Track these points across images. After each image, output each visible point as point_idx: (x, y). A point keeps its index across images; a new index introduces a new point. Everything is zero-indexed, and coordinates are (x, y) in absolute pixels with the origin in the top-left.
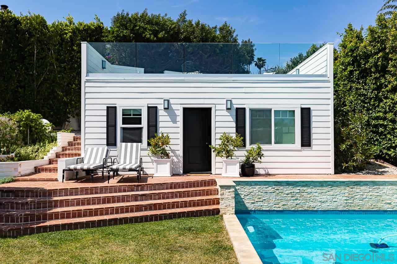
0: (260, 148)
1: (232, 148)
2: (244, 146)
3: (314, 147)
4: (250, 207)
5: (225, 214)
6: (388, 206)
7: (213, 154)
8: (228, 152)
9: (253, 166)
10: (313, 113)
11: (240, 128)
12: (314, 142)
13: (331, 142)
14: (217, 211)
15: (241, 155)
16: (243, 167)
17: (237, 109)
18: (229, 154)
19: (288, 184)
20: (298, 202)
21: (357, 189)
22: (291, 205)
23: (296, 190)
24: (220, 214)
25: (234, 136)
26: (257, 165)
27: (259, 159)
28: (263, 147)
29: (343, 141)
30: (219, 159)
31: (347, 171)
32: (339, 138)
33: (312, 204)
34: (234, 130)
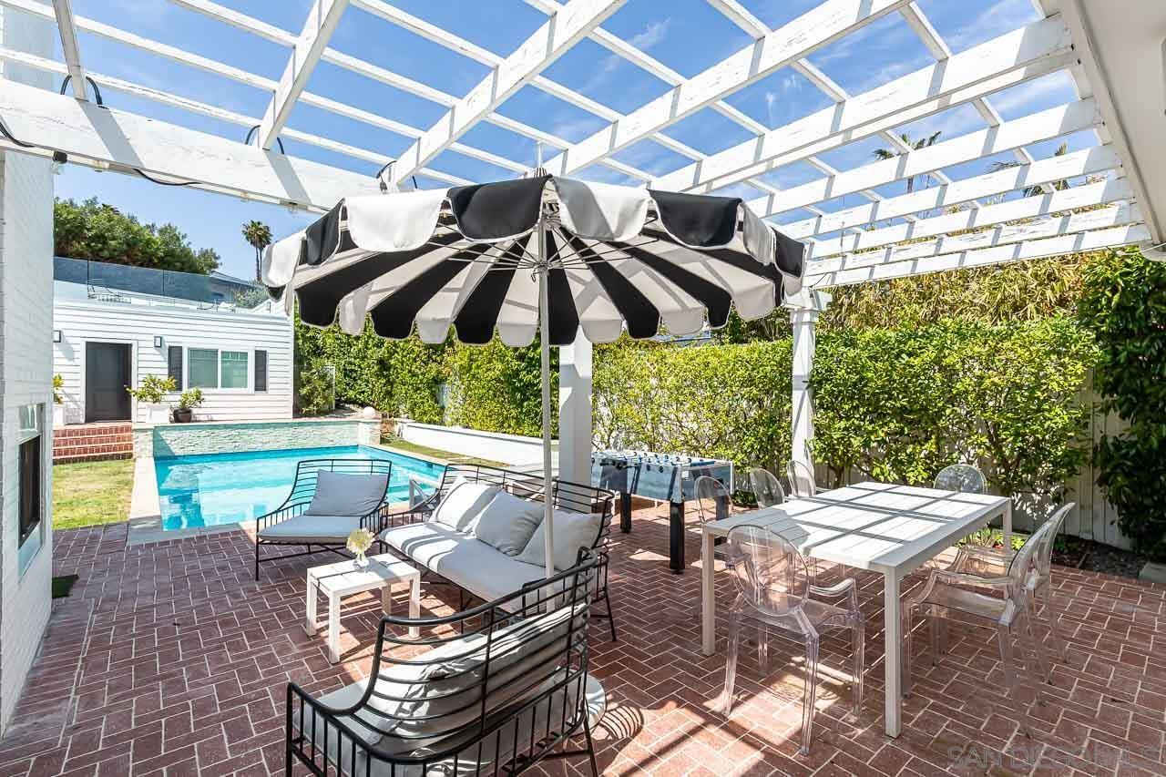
0: (199, 392)
1: (160, 391)
2: (180, 388)
3: (270, 392)
4: (178, 452)
5: (140, 457)
6: (331, 443)
7: (134, 400)
8: (154, 396)
9: (189, 412)
10: (269, 357)
11: (175, 370)
12: (269, 386)
13: (291, 387)
14: (130, 456)
15: (174, 400)
16: (176, 413)
17: (170, 348)
18: (156, 398)
19: (226, 427)
20: (237, 444)
21: (300, 429)
22: (229, 448)
23: (234, 433)
24: (134, 457)
25: (165, 378)
26: (195, 411)
27: (198, 404)
28: (204, 390)
29: (304, 386)
30: (141, 404)
31: (308, 415)
32: (299, 382)
33: (255, 446)
34: (166, 371)
